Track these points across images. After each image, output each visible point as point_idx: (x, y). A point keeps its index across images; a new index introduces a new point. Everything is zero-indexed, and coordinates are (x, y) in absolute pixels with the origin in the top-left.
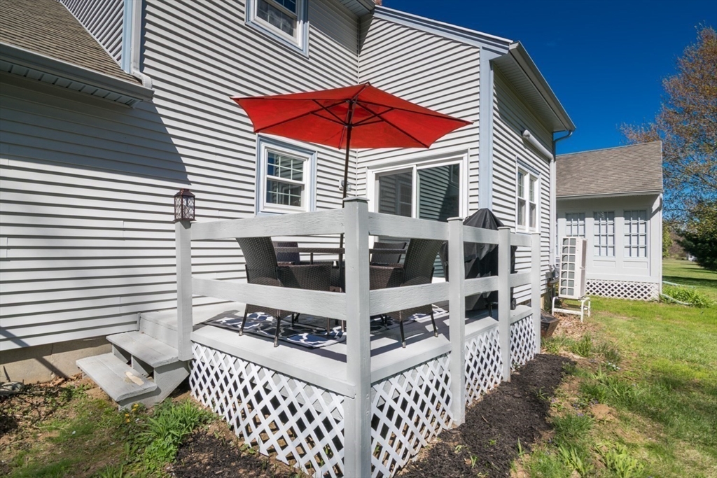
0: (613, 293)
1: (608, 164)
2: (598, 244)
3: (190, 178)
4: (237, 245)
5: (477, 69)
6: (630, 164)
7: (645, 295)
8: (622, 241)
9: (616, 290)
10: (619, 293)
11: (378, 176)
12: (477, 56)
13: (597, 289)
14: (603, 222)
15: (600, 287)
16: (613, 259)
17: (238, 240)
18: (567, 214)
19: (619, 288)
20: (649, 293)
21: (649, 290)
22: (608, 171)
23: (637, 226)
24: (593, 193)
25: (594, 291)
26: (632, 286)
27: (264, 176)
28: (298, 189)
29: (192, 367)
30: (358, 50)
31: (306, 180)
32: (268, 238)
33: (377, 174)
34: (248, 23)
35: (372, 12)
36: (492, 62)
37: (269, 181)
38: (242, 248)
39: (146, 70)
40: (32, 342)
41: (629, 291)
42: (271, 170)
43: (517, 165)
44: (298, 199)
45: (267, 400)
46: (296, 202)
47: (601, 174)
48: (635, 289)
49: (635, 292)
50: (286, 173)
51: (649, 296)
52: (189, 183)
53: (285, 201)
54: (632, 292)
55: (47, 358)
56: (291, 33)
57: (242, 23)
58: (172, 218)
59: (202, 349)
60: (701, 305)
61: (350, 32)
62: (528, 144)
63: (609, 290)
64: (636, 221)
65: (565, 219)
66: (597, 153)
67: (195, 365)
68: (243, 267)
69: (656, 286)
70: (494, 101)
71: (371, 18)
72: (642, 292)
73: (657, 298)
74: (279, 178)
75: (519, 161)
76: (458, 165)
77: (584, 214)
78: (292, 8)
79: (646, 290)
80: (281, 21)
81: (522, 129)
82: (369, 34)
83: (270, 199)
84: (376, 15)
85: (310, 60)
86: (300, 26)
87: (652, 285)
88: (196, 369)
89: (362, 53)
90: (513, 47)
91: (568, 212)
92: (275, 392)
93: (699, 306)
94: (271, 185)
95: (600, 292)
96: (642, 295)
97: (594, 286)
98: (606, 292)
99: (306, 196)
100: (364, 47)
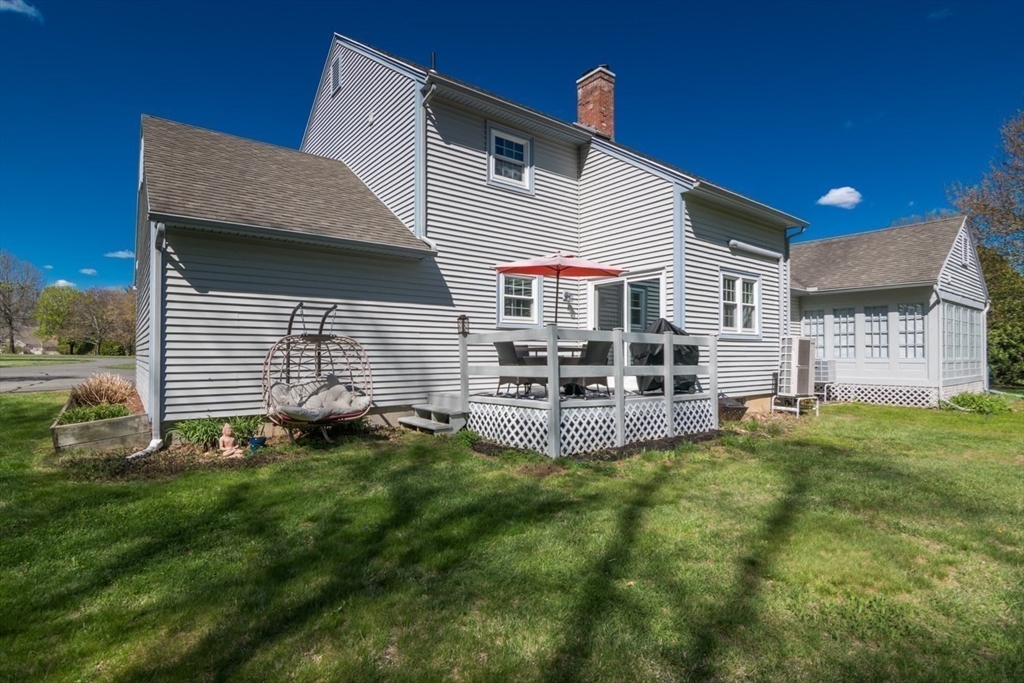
0: (886, 399)
1: (892, 248)
2: (870, 344)
3: (455, 302)
4: (494, 348)
5: (671, 201)
6: (917, 248)
7: (923, 402)
8: (897, 340)
9: (890, 397)
10: (894, 400)
11: (597, 288)
12: (671, 189)
13: (869, 395)
14: (874, 318)
15: (872, 393)
16: (887, 360)
17: (496, 344)
18: (835, 310)
19: (893, 394)
20: (927, 399)
21: (927, 396)
22: (888, 256)
23: (914, 323)
24: (860, 285)
25: (866, 398)
26: (908, 392)
27: (503, 295)
28: (528, 303)
29: (469, 417)
30: (579, 175)
31: (534, 296)
32: (511, 343)
33: (596, 286)
34: (490, 183)
35: (589, 142)
36: (683, 195)
37: (506, 299)
38: (498, 350)
39: (429, 235)
40: (379, 404)
41: (904, 397)
42: (508, 291)
43: (721, 274)
44: (528, 311)
45: (513, 422)
46: (527, 313)
47: (879, 261)
48: (919, 395)
49: (912, 398)
50: (518, 292)
51: (927, 402)
52: (454, 305)
53: (518, 313)
54: (908, 398)
55: (384, 415)
56: (520, 179)
57: (484, 184)
58: (456, 331)
59: (476, 405)
60: (985, 411)
61: (570, 162)
62: (736, 251)
63: (883, 396)
64: (912, 317)
65: (832, 316)
66: (885, 233)
67: (471, 416)
68: (497, 359)
69: (936, 391)
70: (687, 220)
71: (588, 148)
72: (919, 398)
73: (936, 404)
74: (513, 296)
75: (723, 269)
76: (658, 279)
77: (853, 309)
78: (521, 158)
79: (923, 395)
80: (512, 172)
81: (727, 239)
82: (587, 162)
83: (508, 312)
84: (592, 145)
85: (537, 197)
86: (527, 172)
87: (930, 390)
88: (471, 417)
89: (582, 178)
90: (696, 185)
91: (835, 308)
92: (517, 417)
93: (981, 412)
94: (508, 301)
95: (873, 398)
96: (920, 401)
97: (866, 392)
98: (879, 399)
99: (535, 308)
100: (584, 173)
